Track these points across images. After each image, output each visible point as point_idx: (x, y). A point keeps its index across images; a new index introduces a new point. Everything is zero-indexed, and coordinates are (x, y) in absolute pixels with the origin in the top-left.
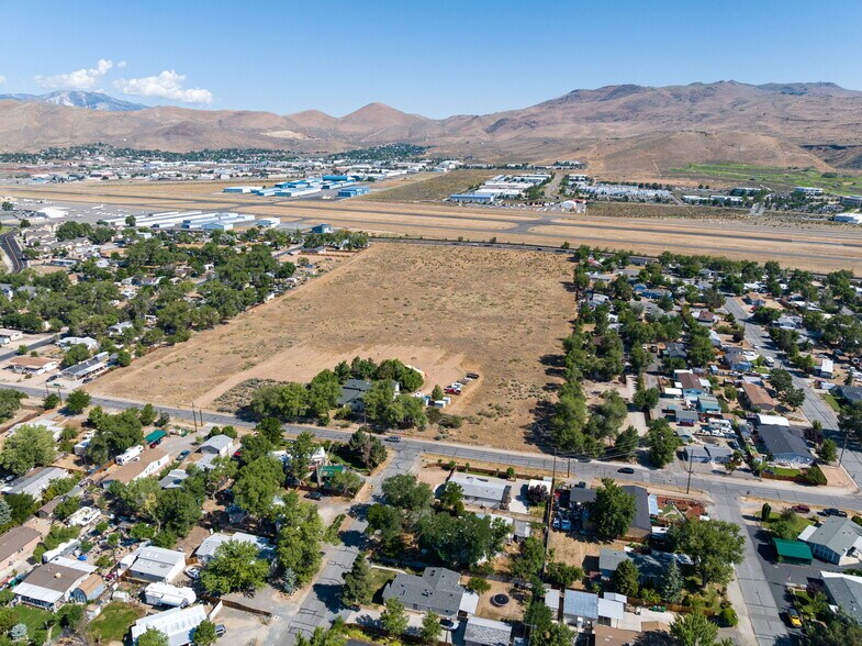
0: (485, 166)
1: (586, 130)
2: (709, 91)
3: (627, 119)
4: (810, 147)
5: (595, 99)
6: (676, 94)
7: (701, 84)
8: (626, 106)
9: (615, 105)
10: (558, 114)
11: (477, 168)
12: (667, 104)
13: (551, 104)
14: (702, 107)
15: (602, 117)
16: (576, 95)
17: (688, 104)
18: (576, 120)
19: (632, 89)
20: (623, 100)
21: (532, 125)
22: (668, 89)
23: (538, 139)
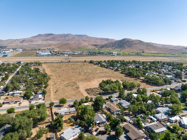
0: (30, 50)
1: (45, 43)
2: (67, 35)
3: (53, 40)
4: (93, 45)
5: (44, 36)
6: (61, 36)
7: (64, 34)
8: (52, 38)
9: (49, 37)
10: (37, 39)
11: (29, 50)
12: (60, 38)
13: (35, 37)
14: (67, 38)
15: (47, 40)
16: (40, 35)
17: (64, 38)
18: (42, 40)
19: (52, 34)
20: (51, 37)
21: (32, 41)
22: (59, 35)
23: (37, 44)
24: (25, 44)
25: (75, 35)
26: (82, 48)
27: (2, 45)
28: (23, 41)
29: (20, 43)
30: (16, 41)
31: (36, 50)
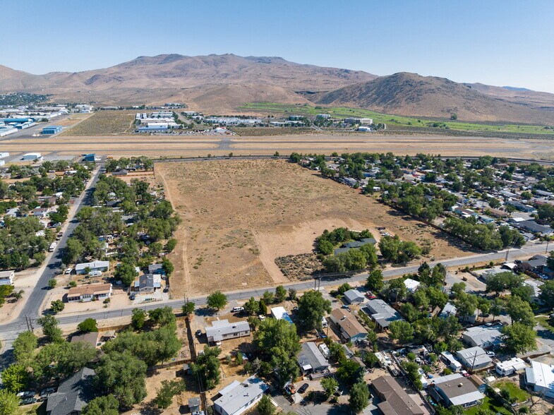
0: (117, 108)
1: (158, 83)
2: (224, 59)
3: (180, 76)
4: (301, 93)
5: (155, 62)
6: (205, 61)
7: (215, 55)
8: (177, 67)
9: (170, 66)
10: (134, 72)
11: (112, 109)
12: (202, 67)
13: (126, 66)
14: (223, 69)
15: (165, 75)
16: (141, 60)
17: (213, 66)
18: (148, 76)
19: (177, 57)
20: (174, 64)
21: (120, 79)
22: (199, 57)
23: (134, 89)
24: (100, 87)
25: (246, 58)
26: (268, 104)
27: (34, 90)
28: (95, 78)
29: (86, 84)
30: (75, 78)
31: (132, 108)
